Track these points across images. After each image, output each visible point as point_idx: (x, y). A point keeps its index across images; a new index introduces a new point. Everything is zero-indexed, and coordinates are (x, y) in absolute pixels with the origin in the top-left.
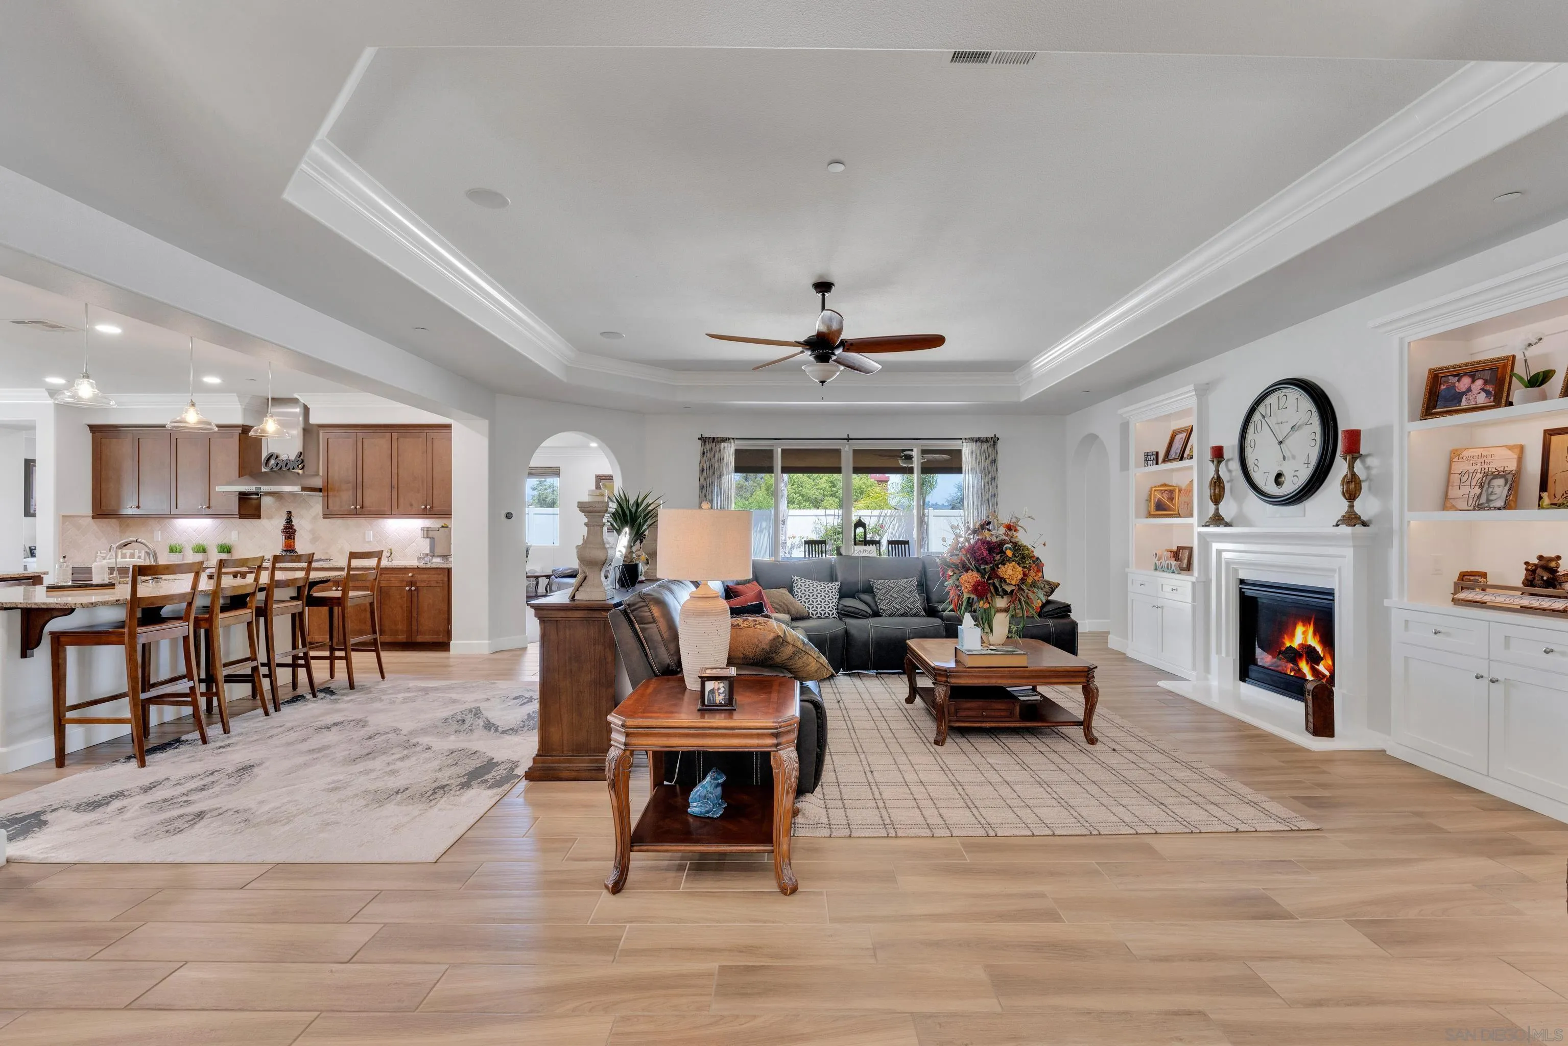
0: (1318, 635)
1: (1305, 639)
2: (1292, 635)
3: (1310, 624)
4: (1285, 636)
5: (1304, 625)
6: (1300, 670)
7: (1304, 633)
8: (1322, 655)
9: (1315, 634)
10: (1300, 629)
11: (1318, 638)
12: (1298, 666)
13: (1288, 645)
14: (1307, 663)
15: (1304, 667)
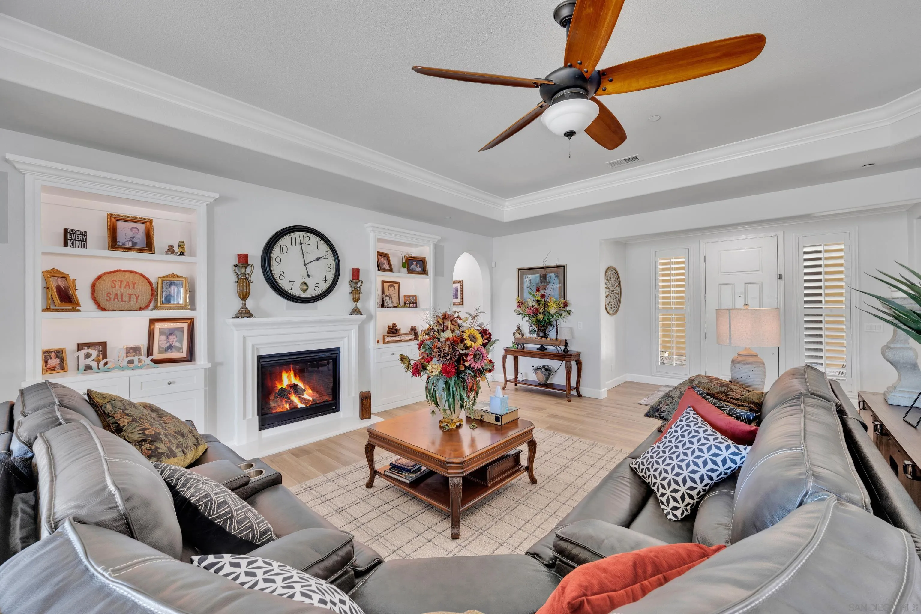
0: (298, 377)
1: (290, 380)
2: (281, 380)
3: (291, 371)
4: (276, 382)
5: (287, 372)
6: (292, 402)
7: (288, 377)
8: (304, 388)
9: (295, 376)
10: (285, 375)
11: (298, 378)
12: (290, 399)
13: (280, 387)
14: (295, 395)
15: (294, 398)
